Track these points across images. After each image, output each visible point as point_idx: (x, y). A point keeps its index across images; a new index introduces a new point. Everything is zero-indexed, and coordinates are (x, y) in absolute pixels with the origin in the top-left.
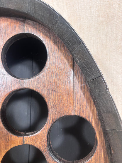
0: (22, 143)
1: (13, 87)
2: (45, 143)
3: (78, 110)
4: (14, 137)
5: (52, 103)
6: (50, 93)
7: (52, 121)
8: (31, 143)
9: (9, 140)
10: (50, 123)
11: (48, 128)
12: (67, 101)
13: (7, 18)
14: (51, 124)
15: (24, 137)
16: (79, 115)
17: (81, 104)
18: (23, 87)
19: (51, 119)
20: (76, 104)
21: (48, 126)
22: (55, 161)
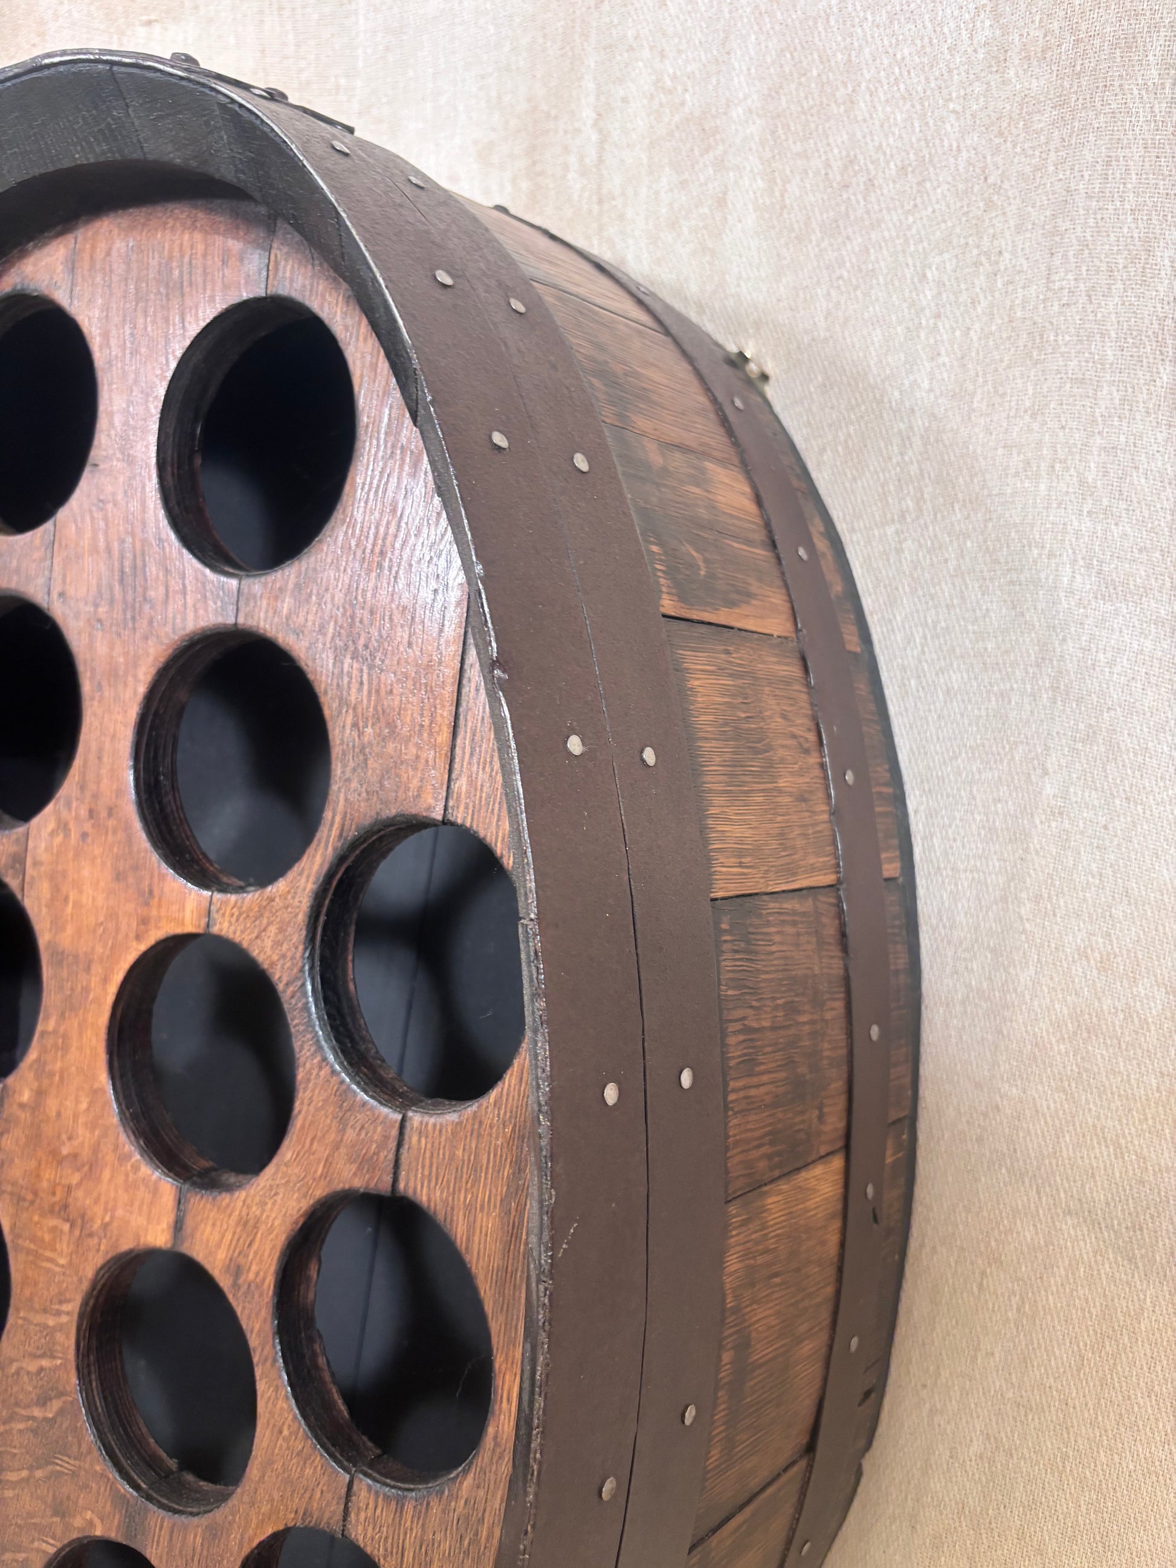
0: (204, 921)
1: (191, 616)
2: (296, 948)
3: (468, 792)
4: (175, 884)
5: (348, 731)
6: (345, 670)
7: (341, 835)
8: (238, 933)
9: (151, 892)
10: (330, 849)
11: (318, 872)
12: (420, 734)
13: (196, 207)
14: (335, 849)
15: (215, 894)
16: (468, 824)
17: (485, 763)
18: (231, 620)
19: (338, 819)
20: (467, 756)
21: (318, 859)
22: (324, 1059)
